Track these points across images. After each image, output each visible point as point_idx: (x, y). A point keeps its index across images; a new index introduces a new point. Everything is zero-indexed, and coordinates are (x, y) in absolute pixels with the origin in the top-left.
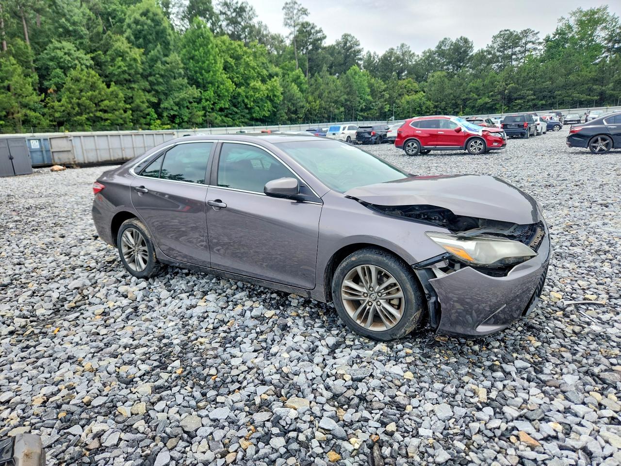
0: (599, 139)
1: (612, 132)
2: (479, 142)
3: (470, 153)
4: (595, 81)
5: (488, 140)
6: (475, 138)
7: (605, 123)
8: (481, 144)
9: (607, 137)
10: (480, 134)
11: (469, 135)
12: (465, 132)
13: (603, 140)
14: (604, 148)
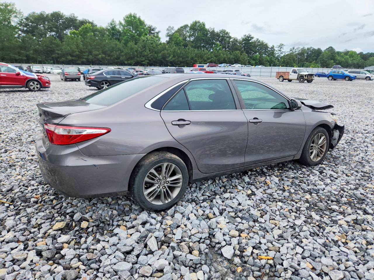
0: (104, 82)
1: (109, 79)
2: (36, 83)
3: (30, 90)
4: (21, 48)
5: (42, 82)
6: (33, 80)
7: (105, 75)
8: (37, 84)
9: (107, 82)
10: (36, 77)
11: (27, 78)
12: (23, 76)
13: (106, 83)
14: (107, 87)
